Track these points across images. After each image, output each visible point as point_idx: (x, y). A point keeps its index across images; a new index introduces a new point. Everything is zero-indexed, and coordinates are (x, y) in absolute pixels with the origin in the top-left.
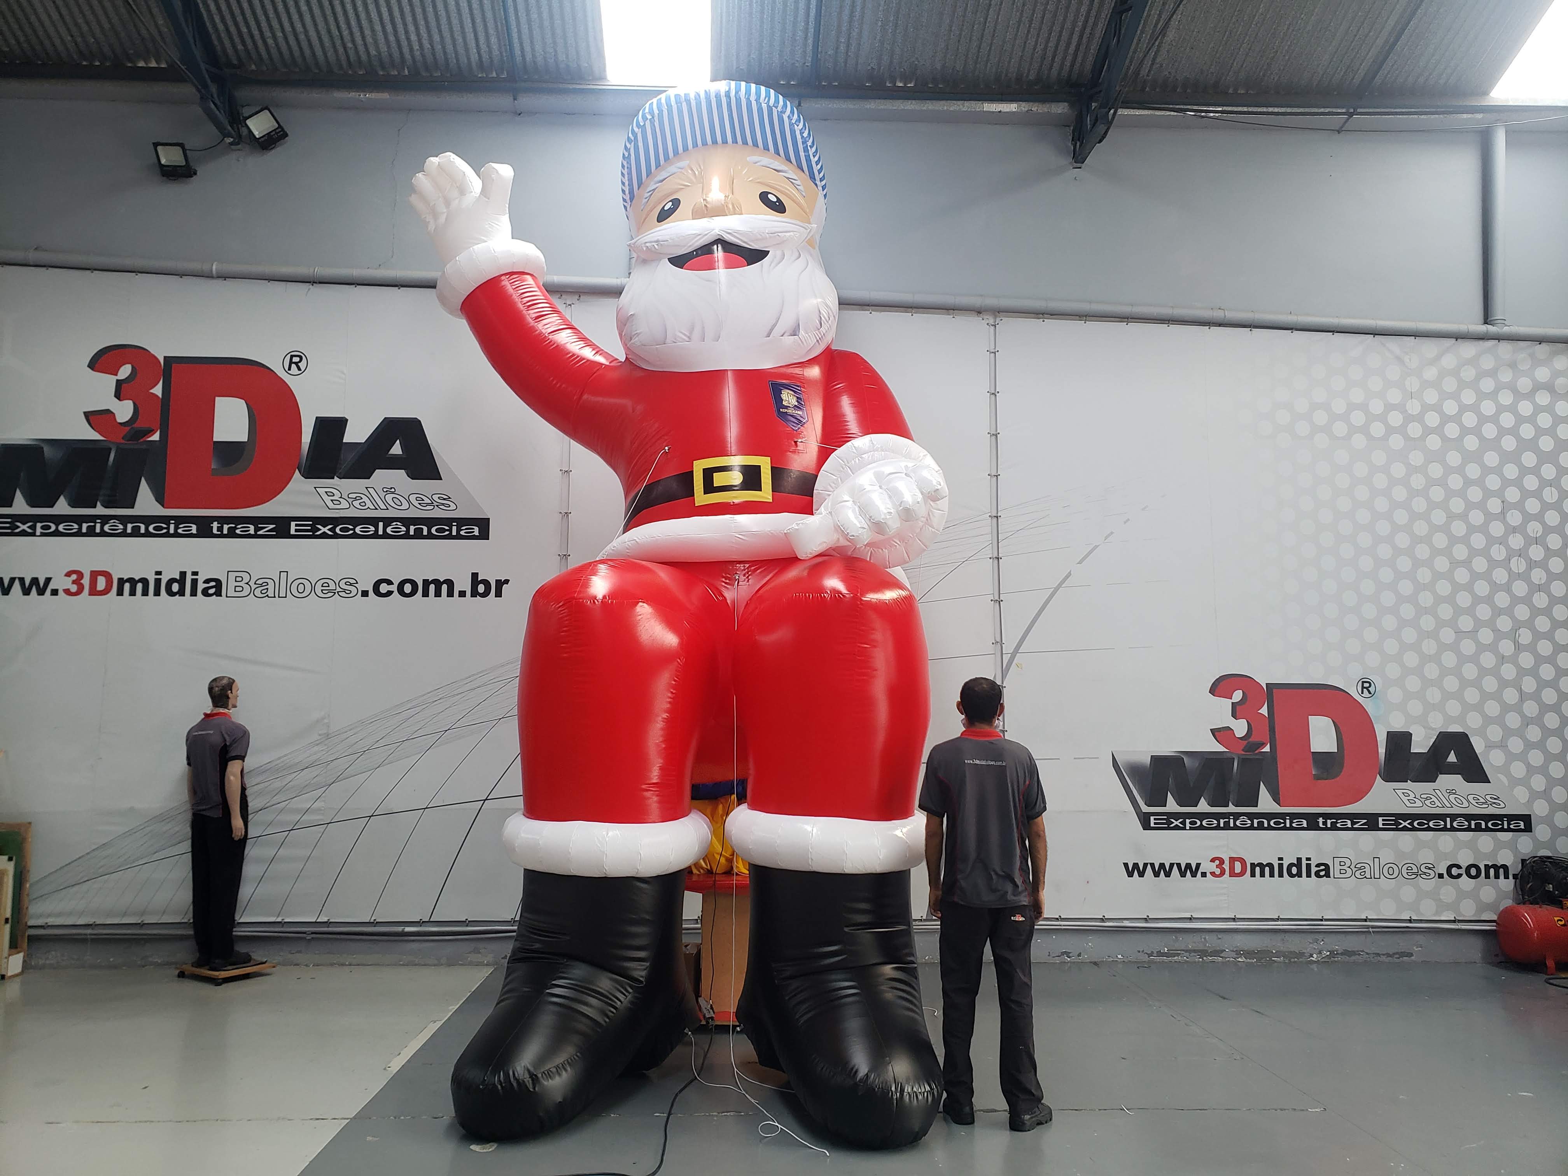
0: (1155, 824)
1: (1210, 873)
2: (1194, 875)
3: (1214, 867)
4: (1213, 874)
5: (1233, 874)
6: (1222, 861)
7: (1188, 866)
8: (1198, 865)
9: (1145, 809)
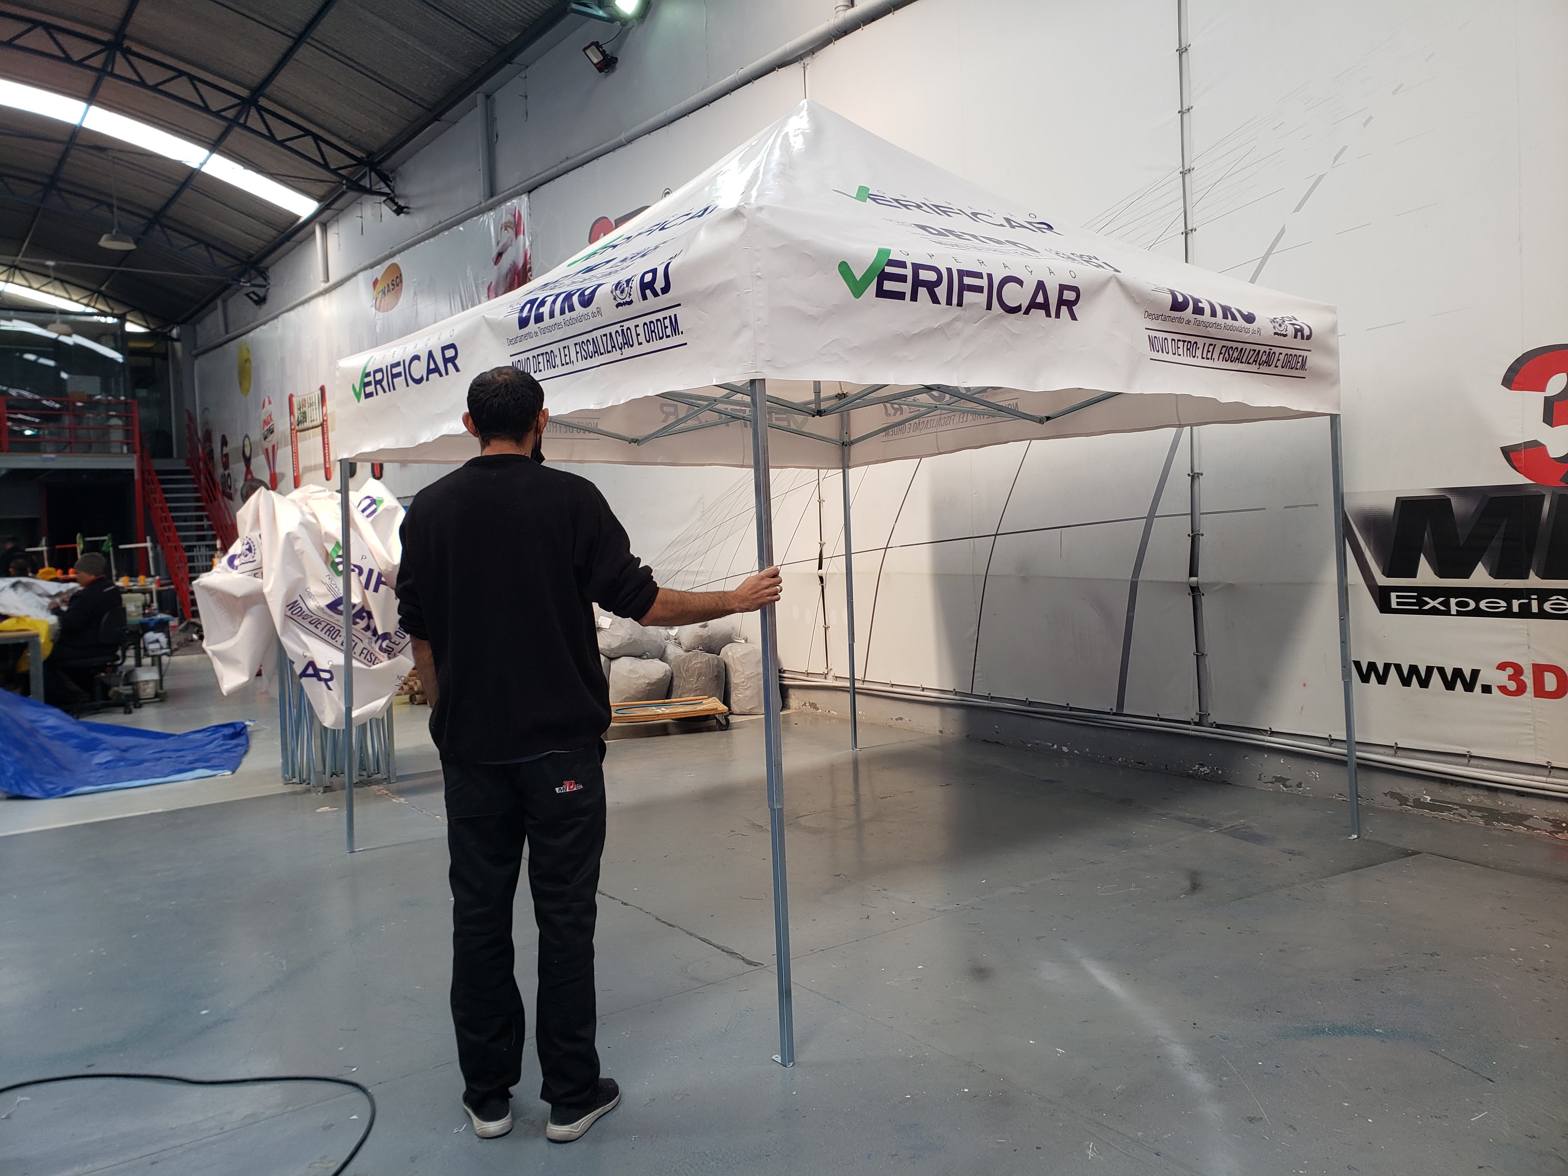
0: (1398, 604)
1: (1498, 687)
2: (1469, 687)
3: (1503, 678)
4: (1503, 689)
5: (1540, 692)
6: (1518, 670)
7: (1458, 673)
8: (1475, 673)
9: (1382, 580)
